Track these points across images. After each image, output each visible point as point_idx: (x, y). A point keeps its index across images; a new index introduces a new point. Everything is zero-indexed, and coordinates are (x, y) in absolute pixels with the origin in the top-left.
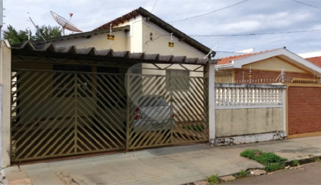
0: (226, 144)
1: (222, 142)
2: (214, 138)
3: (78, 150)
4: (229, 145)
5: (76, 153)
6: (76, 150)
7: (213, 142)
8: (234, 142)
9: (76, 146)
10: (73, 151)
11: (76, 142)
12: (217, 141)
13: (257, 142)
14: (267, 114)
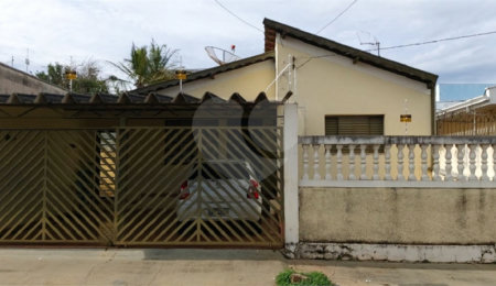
0: (328, 256)
1: (319, 252)
2: (296, 240)
3: (47, 237)
4: (339, 258)
5: (43, 240)
6: (44, 236)
7: (292, 248)
8: (354, 254)
9: (44, 231)
10: (40, 237)
11: (44, 226)
12: (305, 247)
13: (426, 261)
14: (463, 202)
